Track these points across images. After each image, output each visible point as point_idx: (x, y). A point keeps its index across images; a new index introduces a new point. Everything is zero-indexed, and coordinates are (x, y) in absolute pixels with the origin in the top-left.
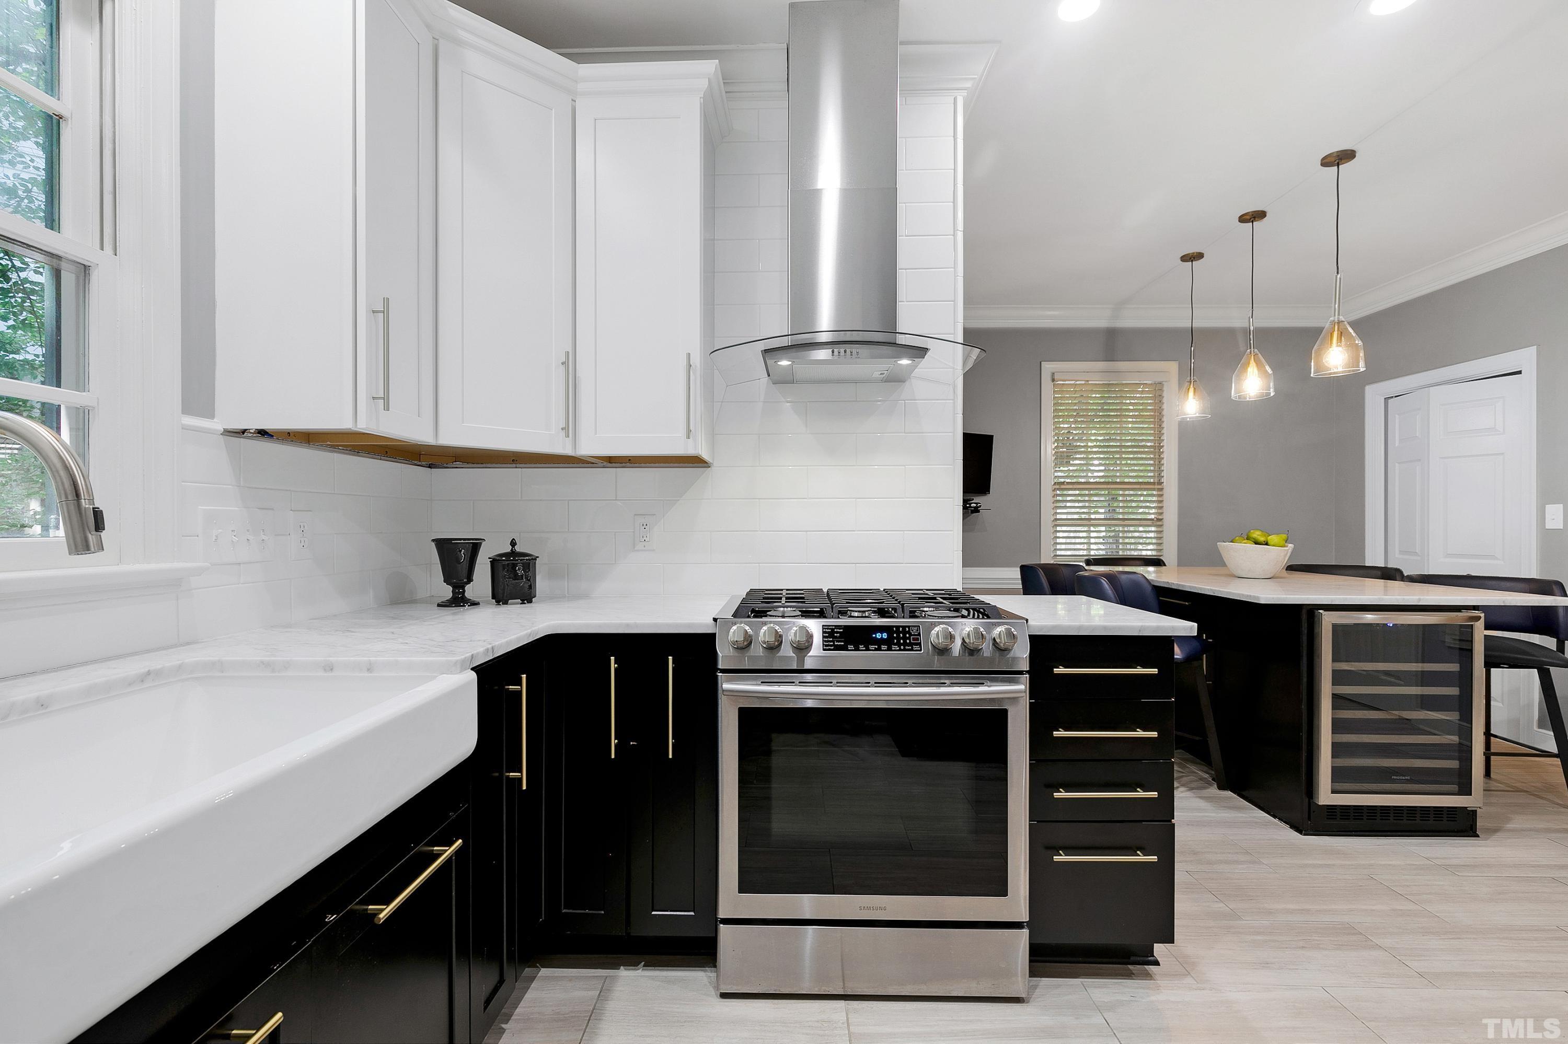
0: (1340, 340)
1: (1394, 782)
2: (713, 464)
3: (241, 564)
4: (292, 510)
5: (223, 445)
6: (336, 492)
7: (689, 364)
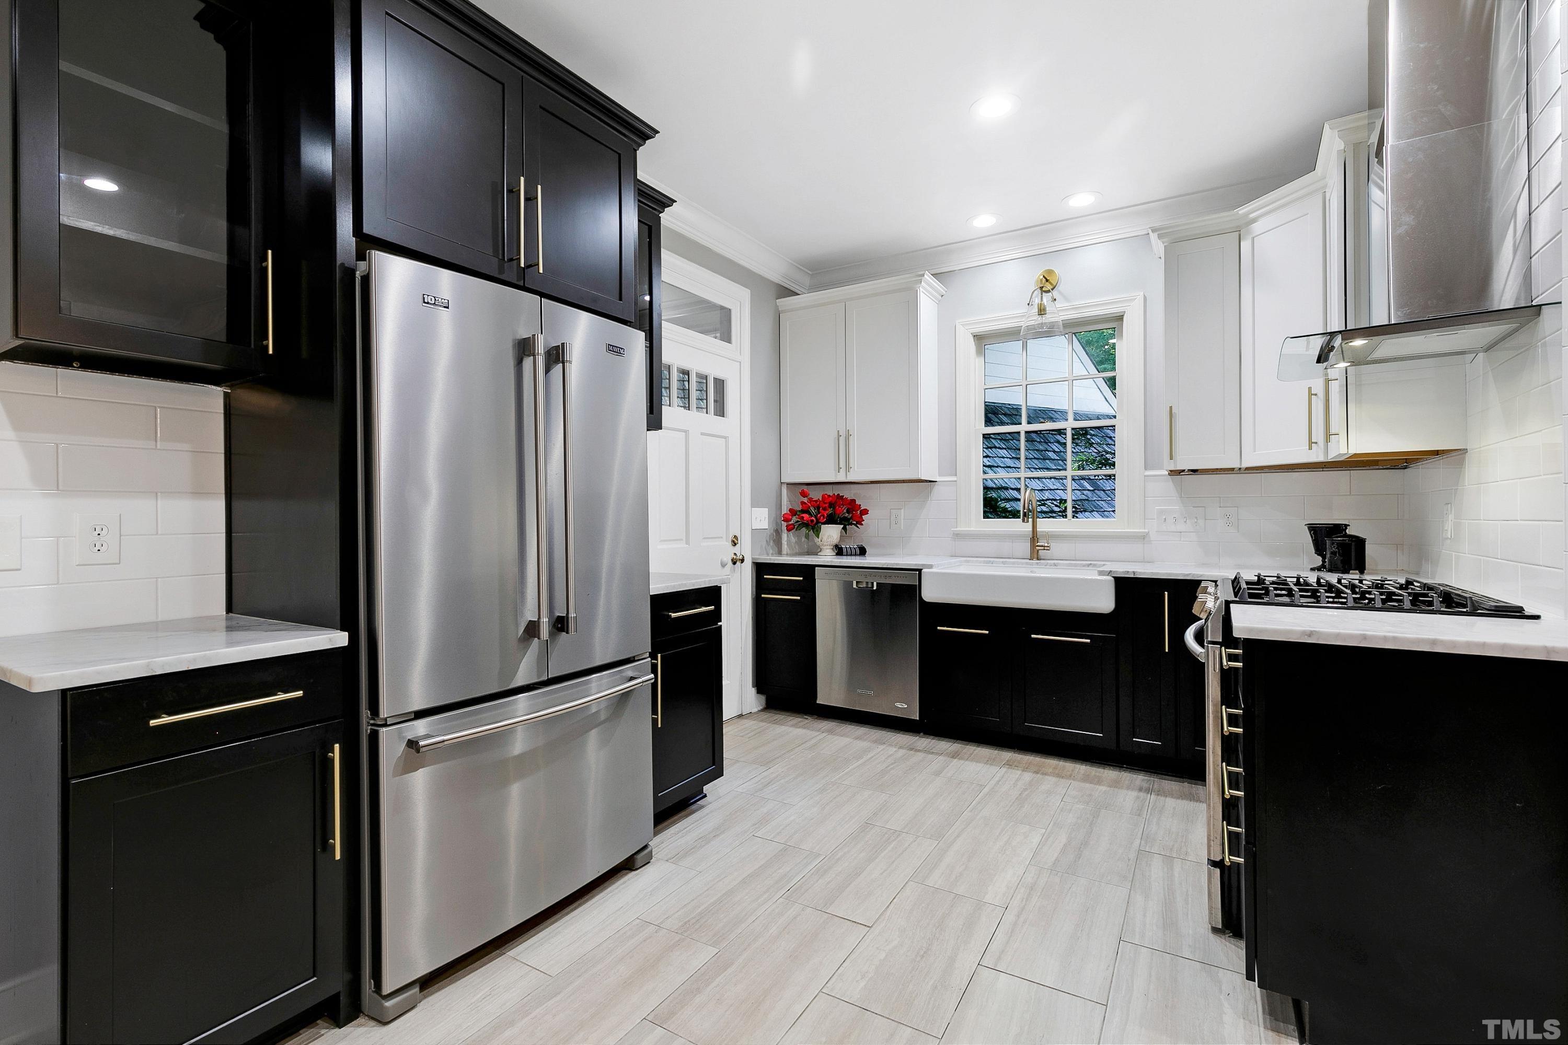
2: (1467, 449)
3: (1181, 532)
4: (1220, 507)
5: (1170, 480)
6: (1262, 496)
7: (1327, 380)
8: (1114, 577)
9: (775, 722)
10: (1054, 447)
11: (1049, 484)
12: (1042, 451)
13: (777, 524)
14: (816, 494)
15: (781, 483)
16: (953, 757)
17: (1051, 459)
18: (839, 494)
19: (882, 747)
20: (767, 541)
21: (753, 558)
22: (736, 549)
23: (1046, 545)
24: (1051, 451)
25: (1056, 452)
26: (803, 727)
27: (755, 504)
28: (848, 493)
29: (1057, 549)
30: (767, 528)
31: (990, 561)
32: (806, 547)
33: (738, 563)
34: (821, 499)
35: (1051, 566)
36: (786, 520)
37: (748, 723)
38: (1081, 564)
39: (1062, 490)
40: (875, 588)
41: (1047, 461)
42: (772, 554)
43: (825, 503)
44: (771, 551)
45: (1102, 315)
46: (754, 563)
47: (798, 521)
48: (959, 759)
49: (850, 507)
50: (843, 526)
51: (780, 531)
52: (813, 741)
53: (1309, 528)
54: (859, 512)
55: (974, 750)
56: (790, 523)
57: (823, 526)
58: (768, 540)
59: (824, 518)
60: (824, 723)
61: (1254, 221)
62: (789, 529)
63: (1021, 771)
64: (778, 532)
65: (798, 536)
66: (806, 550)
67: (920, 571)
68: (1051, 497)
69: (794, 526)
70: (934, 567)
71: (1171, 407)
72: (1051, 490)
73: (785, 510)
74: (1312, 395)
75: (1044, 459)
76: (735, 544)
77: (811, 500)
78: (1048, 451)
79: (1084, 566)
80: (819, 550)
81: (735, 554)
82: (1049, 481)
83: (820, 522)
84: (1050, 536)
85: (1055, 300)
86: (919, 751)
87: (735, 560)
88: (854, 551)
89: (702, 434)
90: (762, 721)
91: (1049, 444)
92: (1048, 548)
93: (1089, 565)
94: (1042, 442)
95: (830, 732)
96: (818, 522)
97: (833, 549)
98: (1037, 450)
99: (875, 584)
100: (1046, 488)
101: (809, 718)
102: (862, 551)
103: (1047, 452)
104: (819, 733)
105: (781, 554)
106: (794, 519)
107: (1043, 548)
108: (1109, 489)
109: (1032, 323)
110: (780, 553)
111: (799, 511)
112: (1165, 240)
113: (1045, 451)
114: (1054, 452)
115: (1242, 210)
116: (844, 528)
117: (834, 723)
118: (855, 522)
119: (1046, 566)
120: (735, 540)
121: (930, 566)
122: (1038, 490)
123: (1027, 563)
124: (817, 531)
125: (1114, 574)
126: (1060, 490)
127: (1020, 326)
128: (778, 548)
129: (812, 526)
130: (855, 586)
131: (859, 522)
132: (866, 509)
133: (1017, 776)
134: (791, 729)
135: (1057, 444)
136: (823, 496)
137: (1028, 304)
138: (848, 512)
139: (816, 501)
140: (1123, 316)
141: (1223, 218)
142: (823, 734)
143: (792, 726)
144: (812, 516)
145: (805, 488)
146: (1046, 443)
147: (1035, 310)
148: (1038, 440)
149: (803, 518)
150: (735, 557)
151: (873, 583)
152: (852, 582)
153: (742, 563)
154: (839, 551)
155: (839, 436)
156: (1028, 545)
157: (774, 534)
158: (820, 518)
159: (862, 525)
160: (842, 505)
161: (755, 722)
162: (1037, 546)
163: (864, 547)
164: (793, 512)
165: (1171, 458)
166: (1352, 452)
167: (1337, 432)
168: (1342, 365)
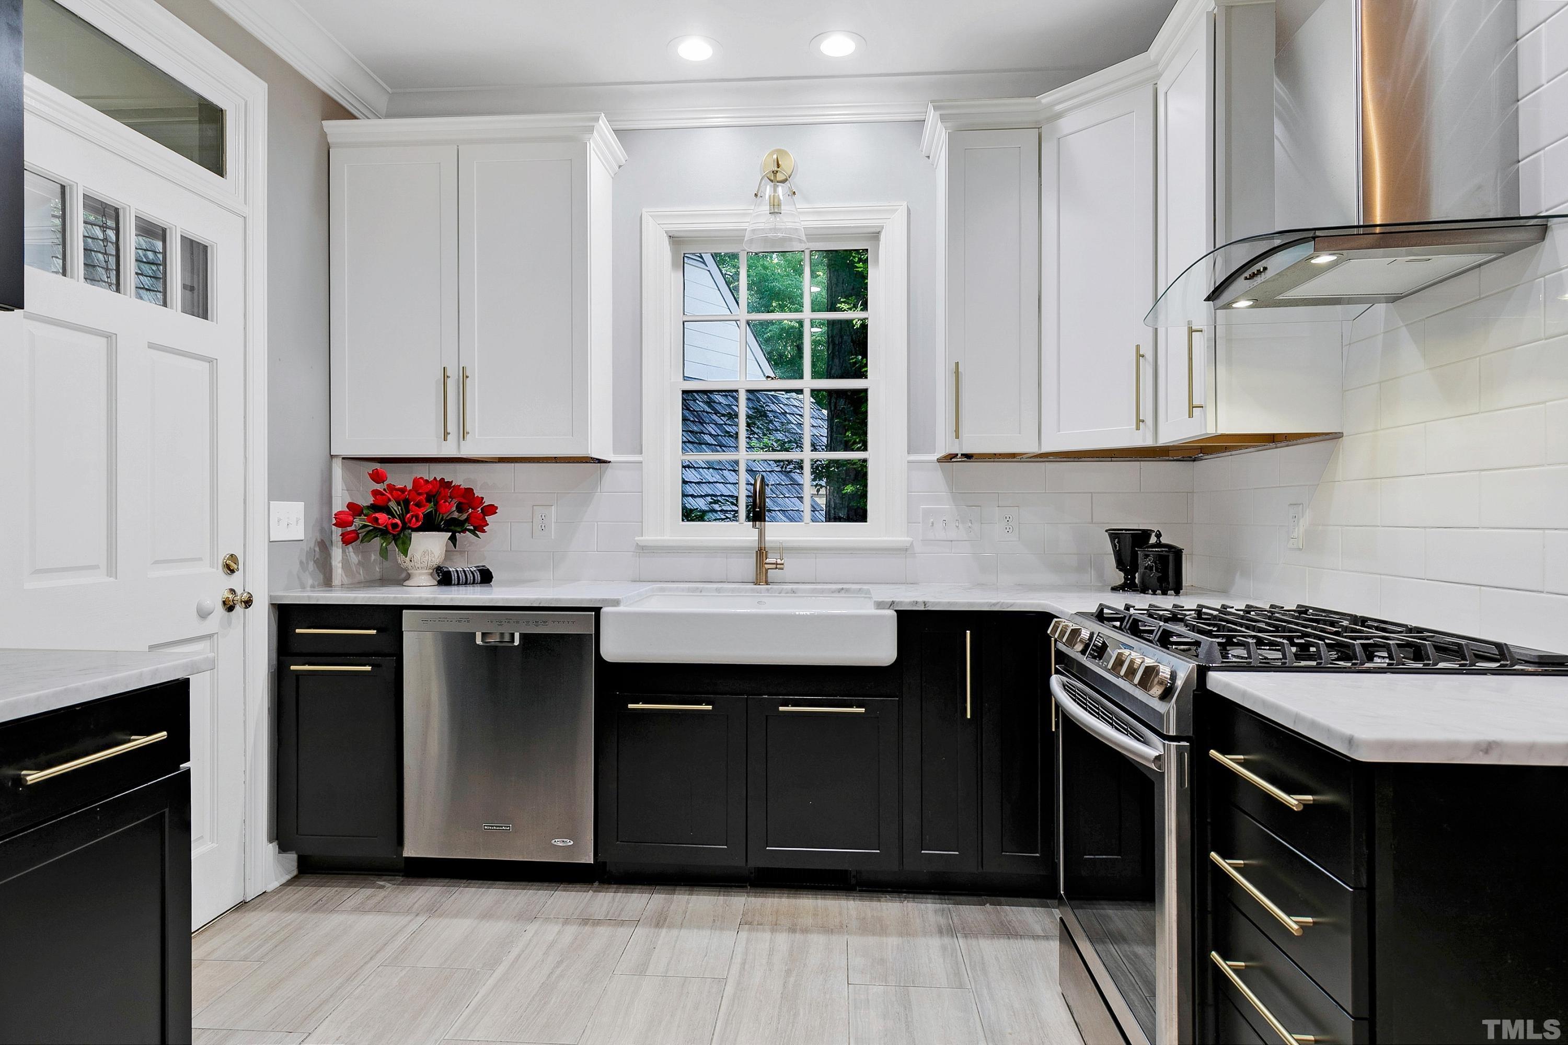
2: (1342, 433)
3: (952, 541)
4: (999, 507)
5: (939, 468)
6: (1047, 492)
7: (1191, 331)
8: (896, 611)
9: (319, 907)
10: (710, 429)
11: (707, 475)
12: (697, 433)
13: (322, 530)
14: (402, 479)
15: (332, 456)
16: (658, 925)
17: (708, 444)
18: (443, 479)
19: (532, 928)
20: (301, 563)
21: (271, 597)
22: (235, 581)
23: (779, 561)
24: (707, 434)
25: (712, 435)
26: (378, 909)
27: (277, 492)
28: (459, 477)
29: (793, 567)
30: (303, 538)
31: (698, 588)
32: (378, 569)
33: (239, 609)
34: (410, 487)
35: (787, 593)
36: (341, 522)
37: (256, 920)
38: (829, 589)
39: (722, 483)
40: (517, 643)
41: (703, 446)
42: (313, 586)
43: (420, 494)
44: (310, 582)
45: (853, 227)
46: (272, 604)
47: (365, 526)
48: (669, 927)
49: (463, 500)
50: (451, 533)
51: (328, 543)
52: (401, 940)
53: (1110, 535)
54: (479, 509)
55: (688, 903)
56: (349, 529)
57: (415, 535)
58: (304, 561)
59: (417, 520)
60: (417, 893)
61: (1059, 116)
62: (347, 540)
63: (770, 933)
64: (324, 546)
65: (362, 552)
66: (378, 576)
67: (597, 610)
68: (711, 492)
69: (358, 534)
70: (622, 604)
71: (957, 364)
72: (709, 483)
73: (339, 505)
74: (1140, 356)
75: (700, 444)
76: (232, 571)
77: (391, 488)
78: (704, 434)
79: (833, 592)
80: (404, 575)
81: (232, 591)
82: (707, 472)
83: (409, 528)
84: (783, 550)
85: (794, 193)
86: (597, 923)
87: (231, 604)
88: (470, 577)
89: (152, 346)
90: (289, 909)
91: (704, 425)
92: (781, 566)
93: (840, 591)
94: (696, 422)
95: (432, 910)
96: (404, 528)
97: (431, 574)
98: (691, 432)
99: (517, 636)
100: (704, 481)
101: (388, 885)
102: (486, 577)
103: (702, 435)
104: (409, 918)
105: (331, 586)
106: (358, 522)
107: (774, 566)
108: (774, 483)
109: (762, 226)
110: (328, 582)
111: (368, 507)
112: (949, 124)
113: (700, 433)
114: (711, 435)
115: (1046, 99)
116: (453, 539)
117: (437, 888)
118: (472, 528)
119: (780, 593)
120: (232, 564)
121: (616, 603)
122: (695, 483)
123: (752, 590)
124: (404, 543)
125: (897, 606)
126: (720, 483)
127: (743, 230)
128: (324, 575)
129: (394, 536)
130: (479, 641)
131: (479, 527)
132: (493, 505)
133: (768, 944)
134: (353, 918)
135: (713, 426)
136: (416, 481)
137: (756, 195)
138: (460, 509)
139: (403, 490)
140: (879, 233)
141: (1020, 107)
142: (418, 918)
143: (355, 910)
144: (394, 517)
145: (377, 466)
146: (702, 424)
147: (766, 208)
148: (692, 419)
149: (376, 519)
150: (230, 596)
151: (512, 635)
152: (475, 634)
153: (246, 608)
154: (444, 578)
155: (446, 377)
156: (752, 561)
157: (317, 549)
158: (410, 521)
159: (484, 531)
160: (450, 497)
161: (274, 914)
162: (766, 564)
163: (488, 569)
164: (355, 509)
165: (957, 437)
166: (1220, 432)
167: (1202, 403)
168: (1243, 304)
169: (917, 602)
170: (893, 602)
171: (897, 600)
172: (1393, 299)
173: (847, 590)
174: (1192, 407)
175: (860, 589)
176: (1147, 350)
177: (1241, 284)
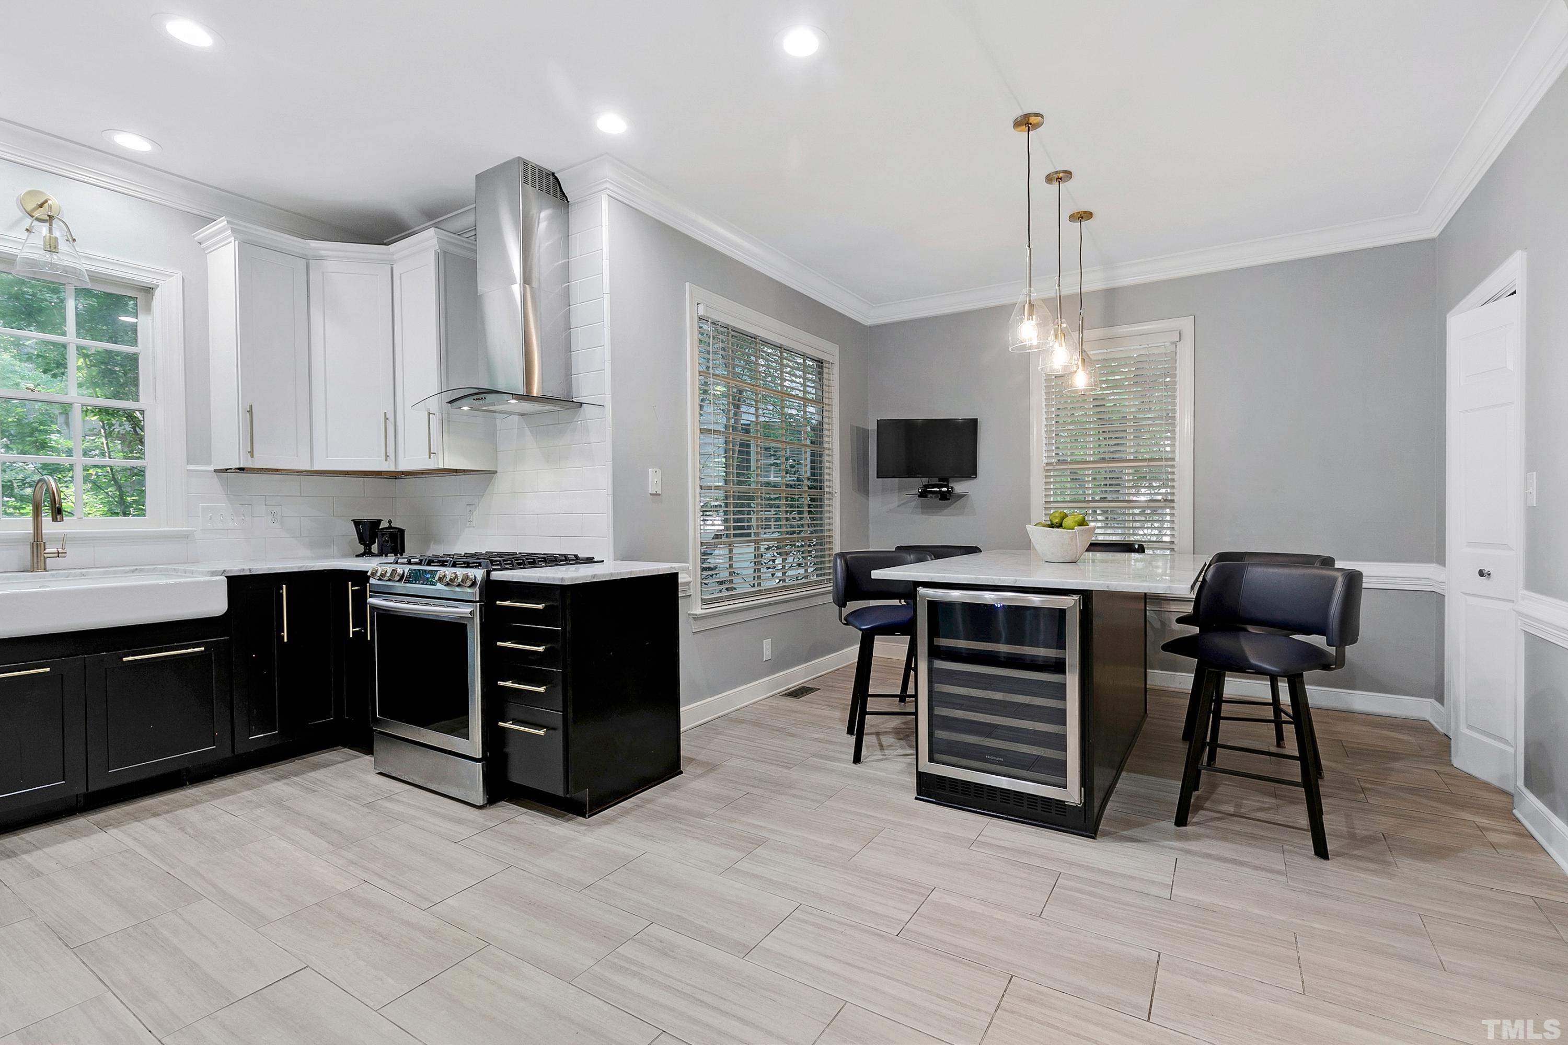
0: (1031, 314)
1: (987, 761)
2: (497, 471)
3: (228, 530)
4: (265, 505)
5: (216, 477)
6: (302, 495)
7: (429, 414)
8: (226, 577)
23: (60, 550)
53: (354, 523)
71: (251, 406)
74: (386, 418)
79: (127, 572)
85: (75, 240)
92: (63, 554)
93: (133, 571)
107: (54, 555)
108: (140, 482)
112: (238, 237)
115: (313, 244)
119: (66, 576)
125: (228, 573)
140: (153, 290)
162: (44, 553)
165: (252, 456)
166: (445, 467)
167: (435, 452)
168: (466, 408)
169: (244, 570)
170: (225, 571)
171: (228, 569)
172: (523, 415)
173: (141, 570)
174: (430, 453)
175: (154, 568)
176: (390, 416)
177: (470, 400)
